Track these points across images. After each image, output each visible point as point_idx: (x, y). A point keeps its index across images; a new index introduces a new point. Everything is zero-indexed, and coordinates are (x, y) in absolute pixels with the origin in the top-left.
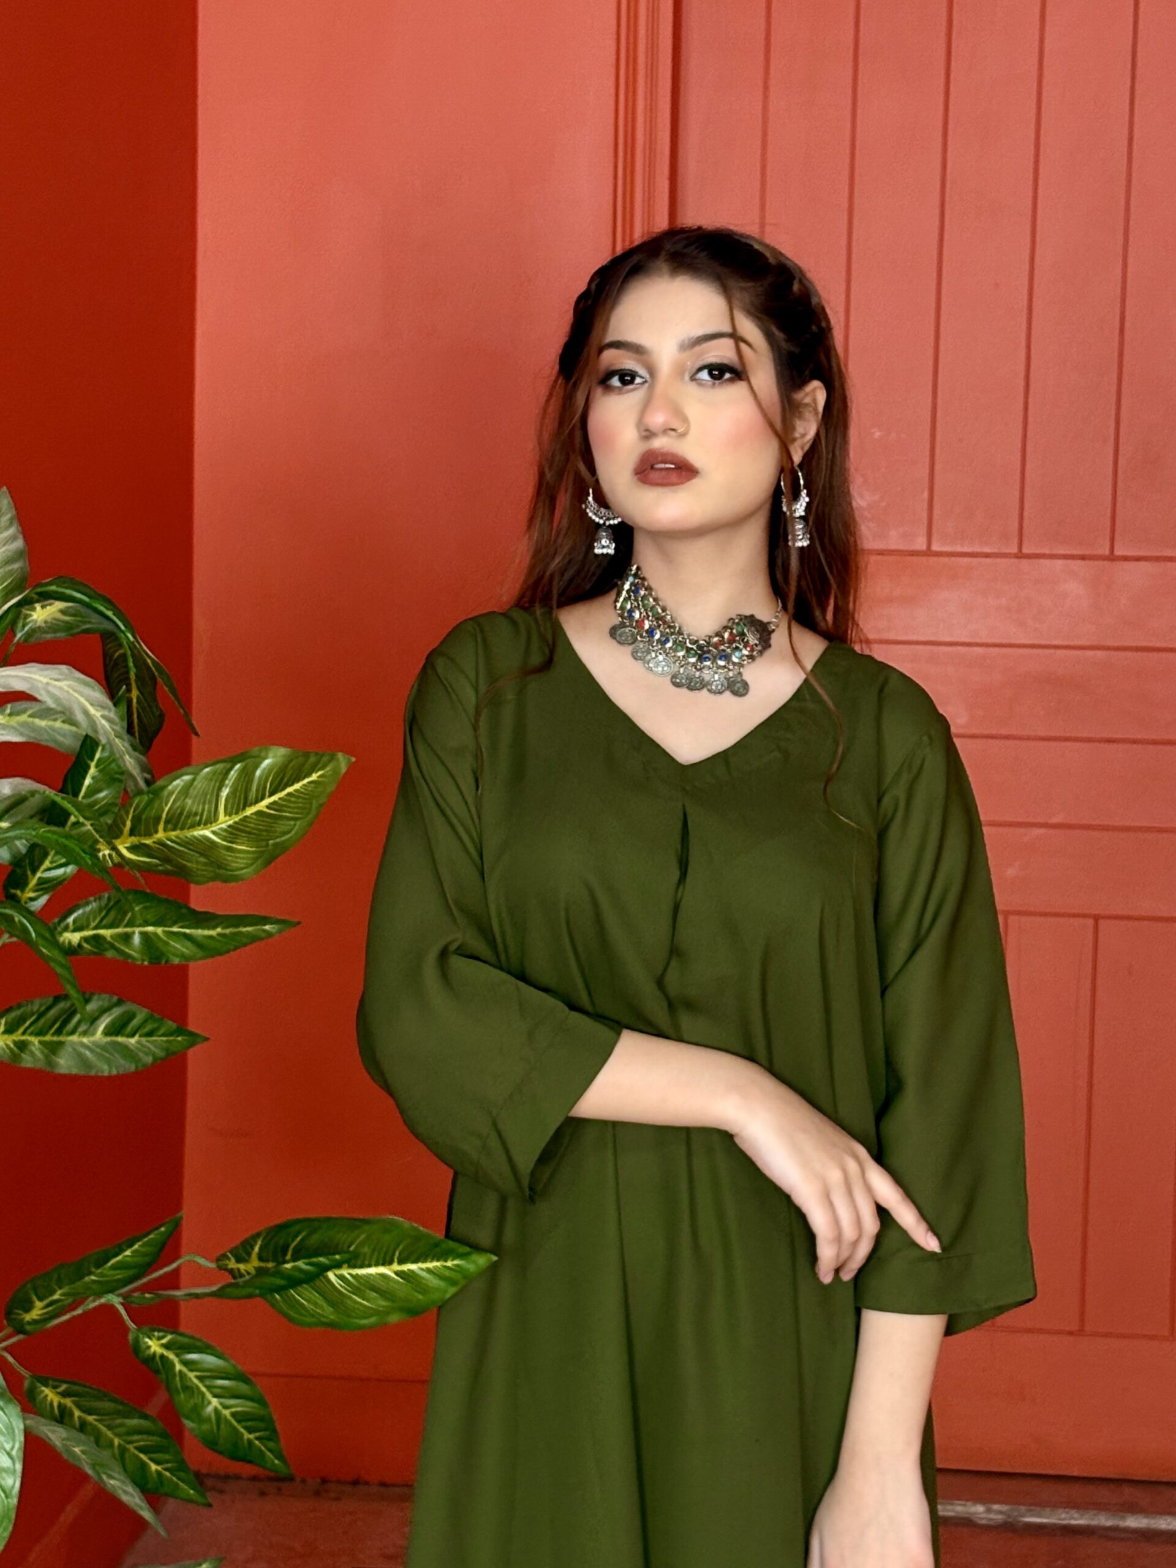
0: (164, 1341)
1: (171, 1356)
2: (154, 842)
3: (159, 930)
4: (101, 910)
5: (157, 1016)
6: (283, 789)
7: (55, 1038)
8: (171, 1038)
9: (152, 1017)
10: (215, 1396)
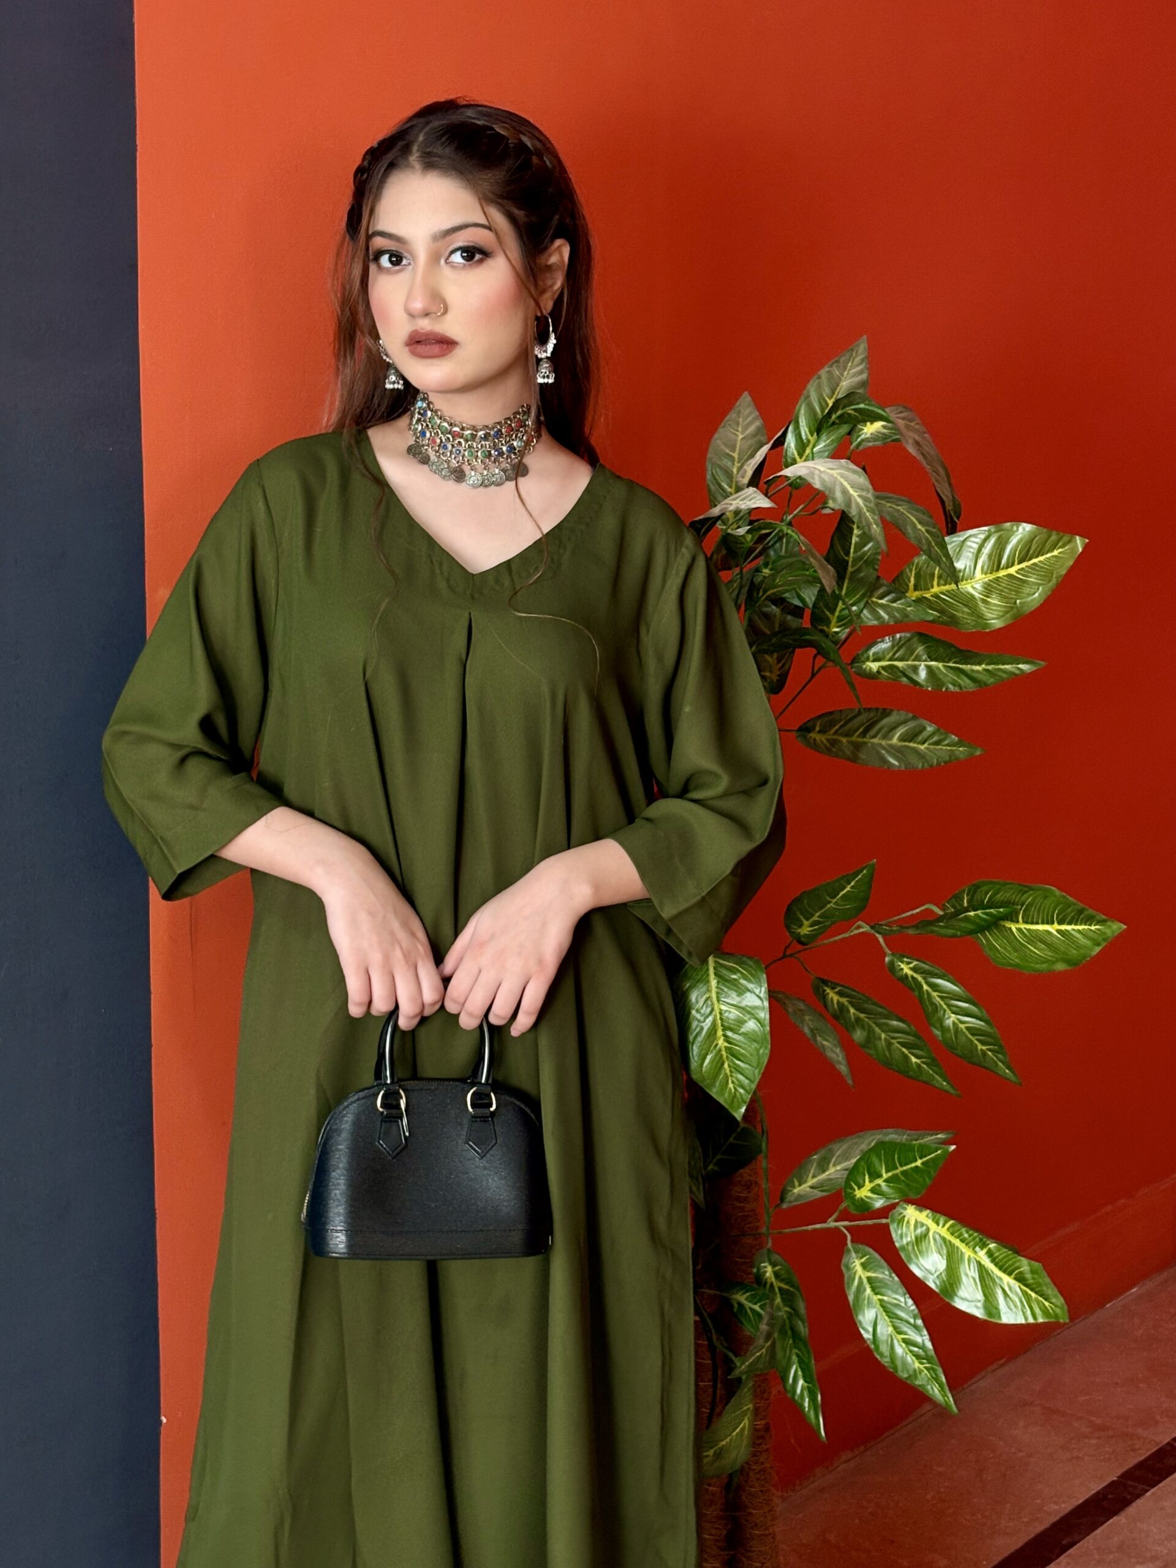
0: (911, 965)
1: (919, 978)
2: (932, 596)
3: (940, 665)
4: (893, 646)
5: (942, 730)
6: (1030, 559)
7: (860, 740)
8: (954, 748)
9: (938, 730)
10: (953, 1013)
